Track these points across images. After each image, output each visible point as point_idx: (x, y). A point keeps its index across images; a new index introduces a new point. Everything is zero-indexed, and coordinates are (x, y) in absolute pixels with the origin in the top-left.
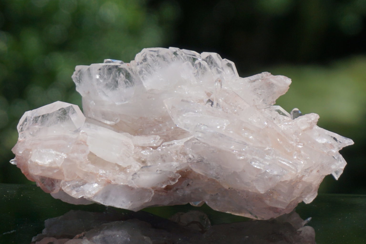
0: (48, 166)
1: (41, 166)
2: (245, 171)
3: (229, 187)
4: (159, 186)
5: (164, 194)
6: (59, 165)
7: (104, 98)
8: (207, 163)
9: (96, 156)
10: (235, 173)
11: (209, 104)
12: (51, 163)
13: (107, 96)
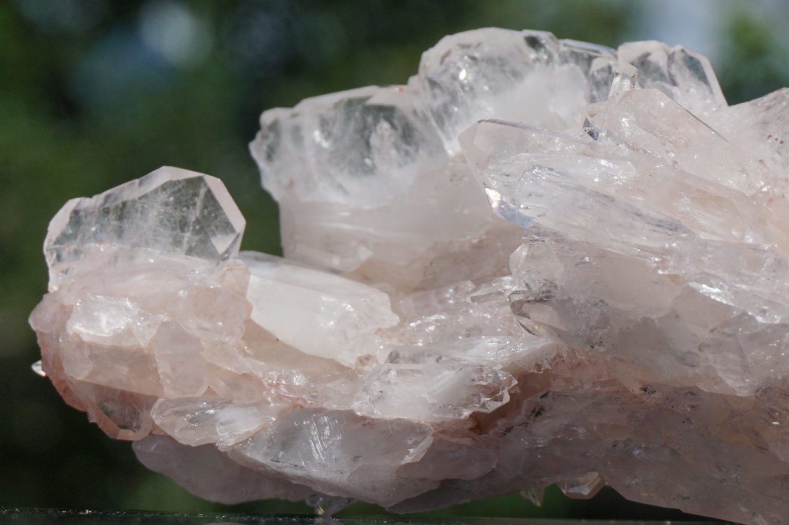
0: (109, 344)
1: (91, 346)
2: (677, 317)
3: (640, 386)
4: (450, 417)
5: (467, 441)
6: (143, 344)
7: (335, 197)
8: (566, 298)
9: (278, 340)
10: (646, 323)
11: (585, 131)
12: (117, 336)
13: (346, 192)
